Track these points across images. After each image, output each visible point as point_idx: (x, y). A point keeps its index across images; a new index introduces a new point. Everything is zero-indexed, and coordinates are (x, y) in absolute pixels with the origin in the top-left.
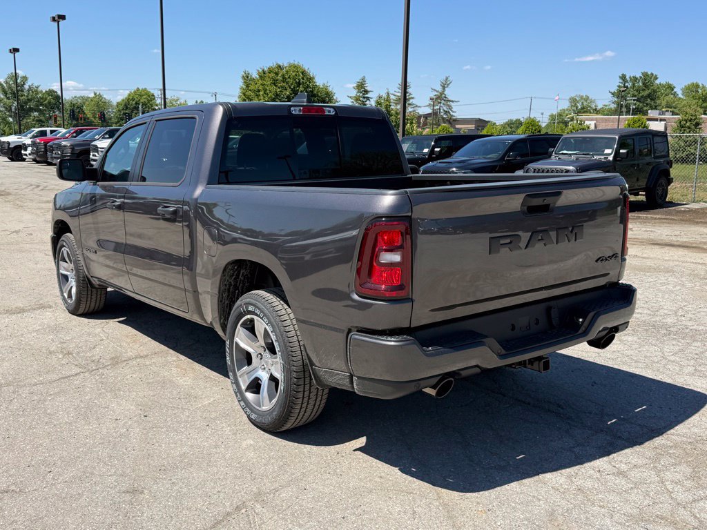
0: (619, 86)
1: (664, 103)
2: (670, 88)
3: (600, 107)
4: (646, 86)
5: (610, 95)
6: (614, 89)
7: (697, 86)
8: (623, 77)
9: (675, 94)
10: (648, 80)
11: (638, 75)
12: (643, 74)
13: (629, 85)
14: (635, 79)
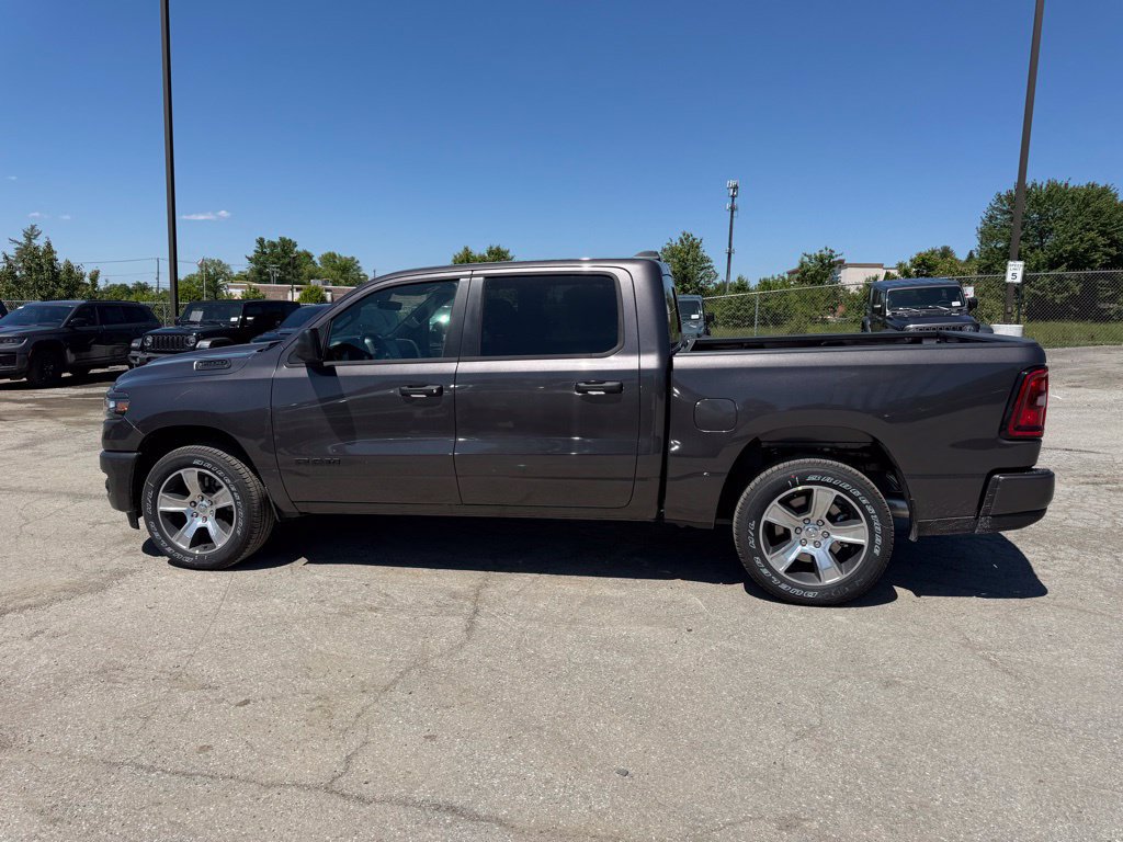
0: (256, 251)
1: (306, 274)
2: (309, 256)
3: (236, 273)
4: (286, 253)
5: (247, 261)
6: (251, 254)
7: (334, 256)
8: (261, 242)
9: (314, 263)
10: (287, 245)
11: (276, 240)
12: (281, 239)
13: (268, 251)
14: (273, 245)
